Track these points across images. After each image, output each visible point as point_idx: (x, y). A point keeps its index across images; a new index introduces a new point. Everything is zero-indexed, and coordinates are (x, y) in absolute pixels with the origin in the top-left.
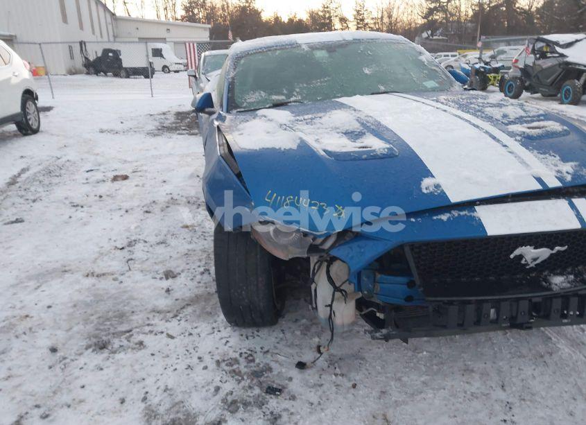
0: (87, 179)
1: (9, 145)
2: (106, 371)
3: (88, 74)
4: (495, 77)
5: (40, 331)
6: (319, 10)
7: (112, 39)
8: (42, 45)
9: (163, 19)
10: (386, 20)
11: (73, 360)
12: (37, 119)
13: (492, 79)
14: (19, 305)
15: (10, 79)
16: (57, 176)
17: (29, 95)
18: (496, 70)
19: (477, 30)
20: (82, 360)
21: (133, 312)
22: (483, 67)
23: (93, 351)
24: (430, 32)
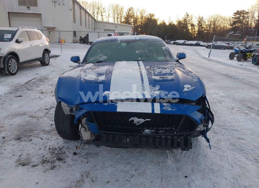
0: (52, 84)
1: (35, 69)
2: (15, 146)
3: (80, 43)
4: (250, 55)
5: (4, 132)
6: (182, 21)
7: (93, 30)
8: (60, 32)
9: (116, 22)
10: (212, 26)
11: (7, 142)
12: (49, 60)
13: (248, 55)
14: (3, 123)
15: (39, 45)
16: (43, 82)
17: (46, 51)
18: (251, 52)
19: (255, 32)
20: (10, 142)
21: (36, 130)
22: (244, 50)
23: (16, 140)
24: (233, 32)
